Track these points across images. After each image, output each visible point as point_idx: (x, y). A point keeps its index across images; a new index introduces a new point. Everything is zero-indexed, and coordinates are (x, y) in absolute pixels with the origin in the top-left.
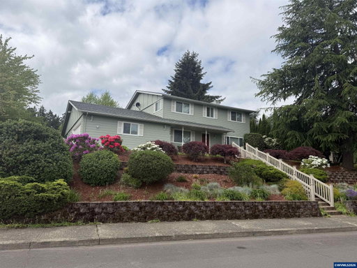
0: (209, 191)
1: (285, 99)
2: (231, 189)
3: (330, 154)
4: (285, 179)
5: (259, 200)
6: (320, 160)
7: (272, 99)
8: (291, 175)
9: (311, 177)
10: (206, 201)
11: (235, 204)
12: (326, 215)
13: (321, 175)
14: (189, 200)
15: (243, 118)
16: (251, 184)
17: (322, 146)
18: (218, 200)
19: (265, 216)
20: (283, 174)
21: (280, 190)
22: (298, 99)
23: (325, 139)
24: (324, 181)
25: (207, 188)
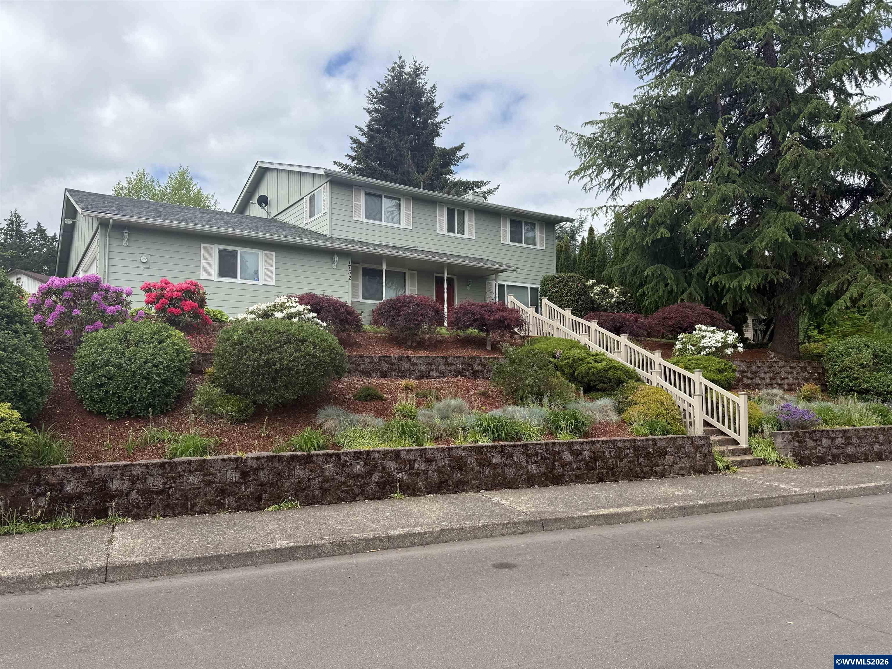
0: (437, 420)
1: (641, 185)
2: (497, 412)
3: (745, 321)
4: (631, 383)
5: (564, 437)
6: (720, 335)
7: (610, 184)
8: (648, 375)
9: (697, 377)
10: (429, 445)
11: (501, 451)
12: (728, 468)
13: (721, 371)
14: (383, 447)
15: (539, 235)
16: (545, 399)
17: (726, 300)
18: (460, 442)
19: (577, 476)
20: (627, 372)
21: (620, 411)
22: (674, 185)
23: (735, 283)
24: (728, 386)
25: (435, 413)
